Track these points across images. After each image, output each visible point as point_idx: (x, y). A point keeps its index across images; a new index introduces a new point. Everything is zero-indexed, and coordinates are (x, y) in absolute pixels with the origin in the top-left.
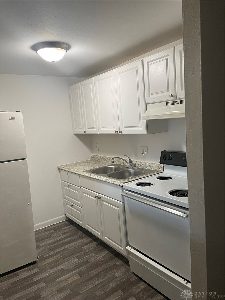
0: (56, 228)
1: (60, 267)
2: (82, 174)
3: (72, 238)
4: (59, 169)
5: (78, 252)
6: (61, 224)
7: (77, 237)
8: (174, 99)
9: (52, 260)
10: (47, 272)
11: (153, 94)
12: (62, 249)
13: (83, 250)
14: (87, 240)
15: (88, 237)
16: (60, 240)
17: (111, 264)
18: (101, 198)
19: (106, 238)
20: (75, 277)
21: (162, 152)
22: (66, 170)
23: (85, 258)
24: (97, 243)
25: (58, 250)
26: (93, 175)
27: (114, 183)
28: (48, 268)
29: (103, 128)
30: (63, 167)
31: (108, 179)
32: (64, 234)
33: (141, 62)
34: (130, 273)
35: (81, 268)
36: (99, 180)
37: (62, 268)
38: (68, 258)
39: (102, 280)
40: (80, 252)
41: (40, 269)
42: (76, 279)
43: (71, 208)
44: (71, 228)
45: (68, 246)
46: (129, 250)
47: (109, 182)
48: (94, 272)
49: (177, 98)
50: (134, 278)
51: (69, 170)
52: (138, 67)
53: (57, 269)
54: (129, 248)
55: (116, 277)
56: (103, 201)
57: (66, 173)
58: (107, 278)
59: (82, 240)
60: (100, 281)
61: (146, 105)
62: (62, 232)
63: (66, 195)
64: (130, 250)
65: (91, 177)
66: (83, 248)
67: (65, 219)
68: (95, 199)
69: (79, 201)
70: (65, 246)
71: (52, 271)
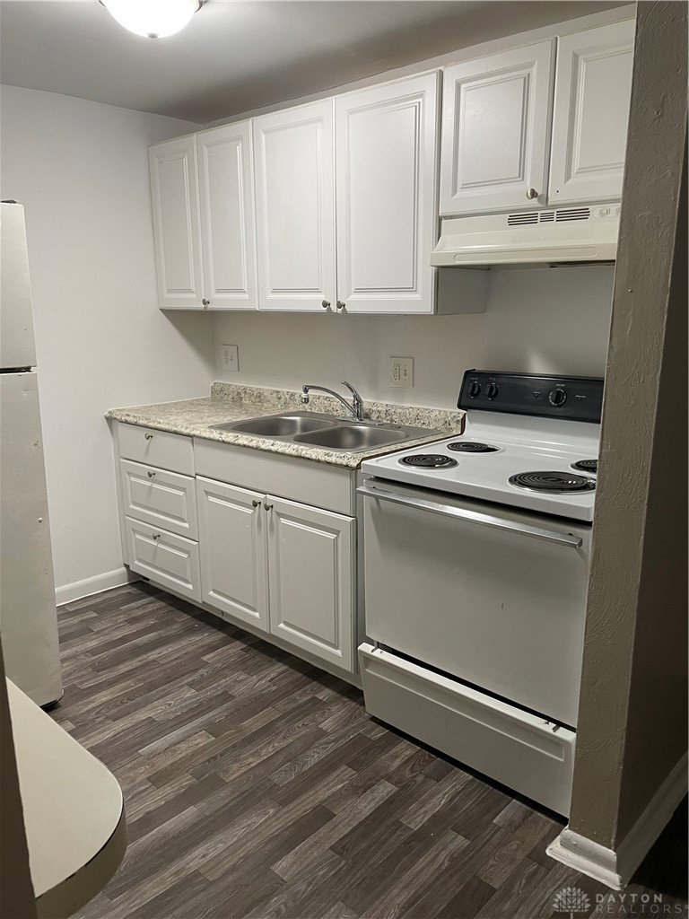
0: (103, 606)
1: (141, 715)
2: (204, 435)
3: (163, 633)
4: (110, 420)
5: (191, 671)
6: (114, 594)
7: (174, 629)
8: (540, 205)
9: (109, 697)
10: (104, 731)
11: (466, 186)
12: (135, 663)
13: (205, 664)
14: (208, 637)
15: (215, 630)
16: (124, 640)
17: (301, 698)
18: (272, 506)
19: (282, 625)
20: (199, 740)
21: (467, 372)
22: (141, 422)
23: (218, 686)
24: (244, 646)
25: (123, 668)
26: (245, 437)
27: (327, 458)
28: (100, 719)
29: (275, 291)
30: (128, 415)
31: (302, 447)
32: (132, 621)
33: (433, 78)
34: (361, 720)
35: (211, 714)
36: (270, 451)
37: (150, 717)
38: (164, 690)
39: (284, 744)
40: (196, 670)
41: (78, 725)
42: (201, 745)
43: (154, 543)
44: (151, 604)
45: (153, 655)
46: (370, 652)
47: (308, 456)
48: (253, 724)
49: (549, 203)
50: (379, 733)
51: (151, 424)
52: (421, 96)
53: (135, 721)
54: (365, 648)
55: (323, 733)
56: (279, 515)
57: (142, 433)
58: (297, 736)
59: (196, 638)
60: (279, 744)
61: (440, 220)
62: (122, 618)
63: (135, 504)
64: (373, 654)
65: (239, 445)
66: (205, 658)
67: (126, 579)
68: (250, 511)
69: (185, 522)
70: (144, 656)
71: (120, 725)
